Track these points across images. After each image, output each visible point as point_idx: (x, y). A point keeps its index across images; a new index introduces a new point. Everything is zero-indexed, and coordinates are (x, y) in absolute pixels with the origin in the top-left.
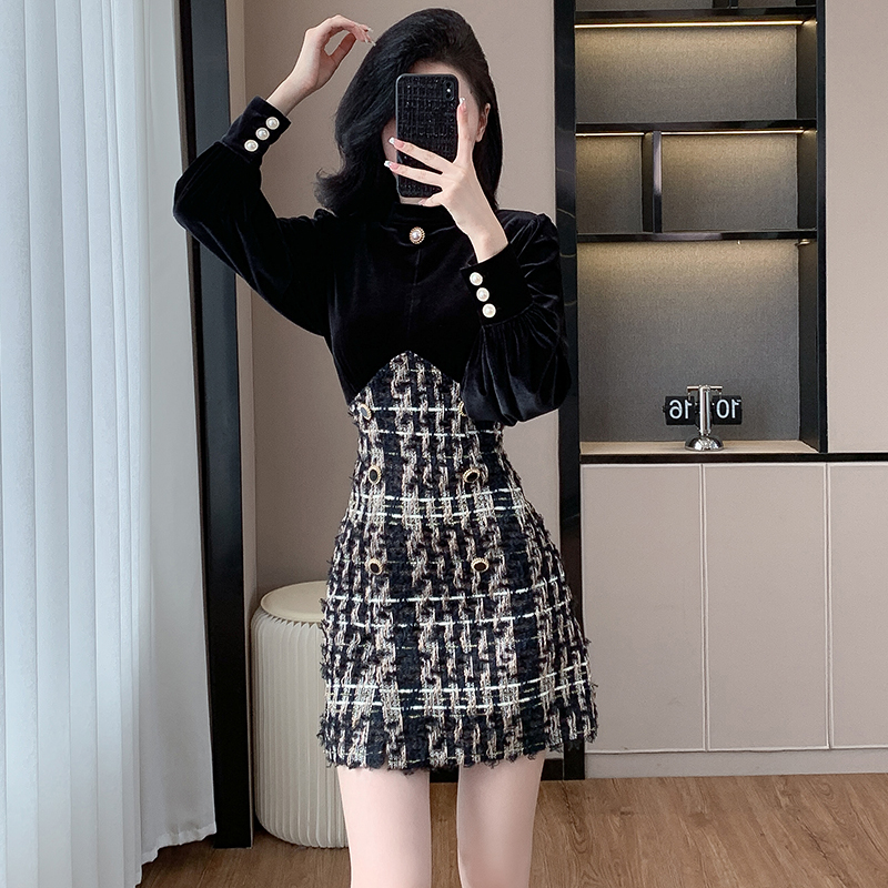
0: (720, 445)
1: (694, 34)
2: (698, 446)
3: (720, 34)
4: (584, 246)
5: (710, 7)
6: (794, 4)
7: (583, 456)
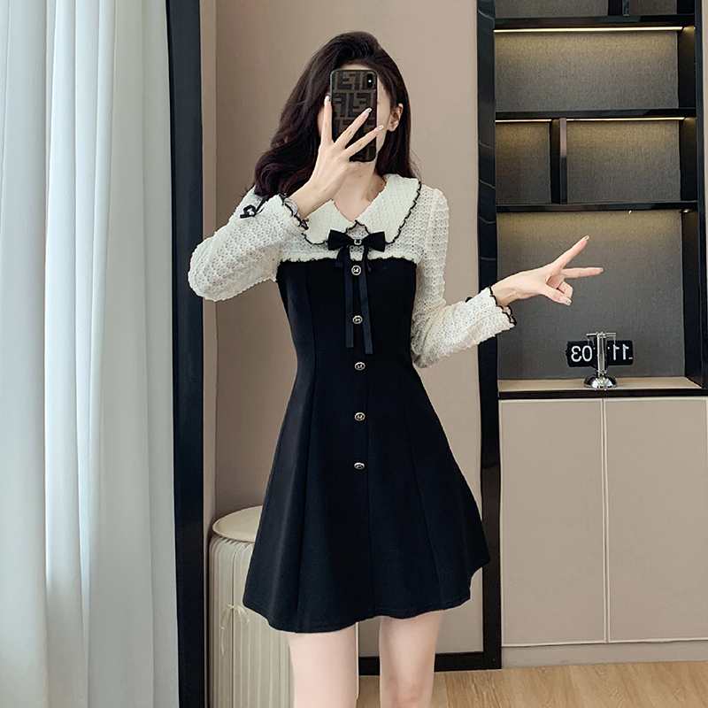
0: (614, 383)
1: (592, 38)
2: (596, 384)
3: (614, 38)
4: (502, 215)
5: (606, 15)
6: (675, 13)
7: (501, 393)
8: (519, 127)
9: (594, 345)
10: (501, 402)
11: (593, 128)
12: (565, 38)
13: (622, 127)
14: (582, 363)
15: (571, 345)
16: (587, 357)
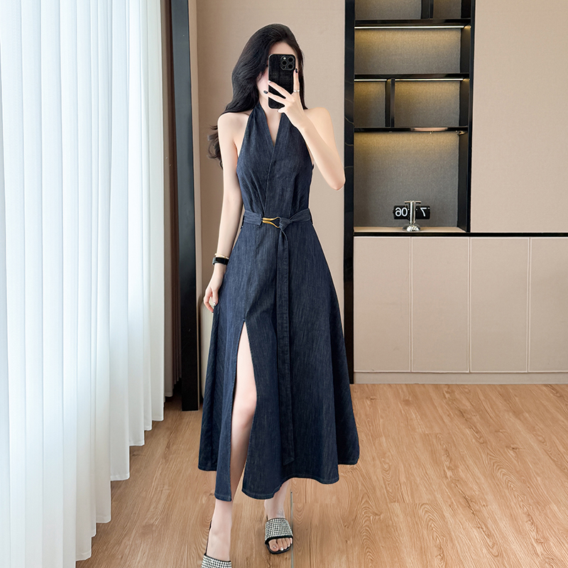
0: (419, 228)
2: (409, 229)
4: (357, 134)
5: (420, 19)
6: (460, 18)
7: (356, 233)
8: (367, 84)
9: (408, 207)
10: (355, 237)
11: (409, 84)
12: (396, 32)
13: (428, 84)
14: (402, 217)
15: (396, 207)
16: (404, 214)
